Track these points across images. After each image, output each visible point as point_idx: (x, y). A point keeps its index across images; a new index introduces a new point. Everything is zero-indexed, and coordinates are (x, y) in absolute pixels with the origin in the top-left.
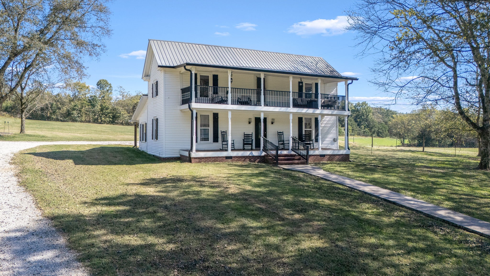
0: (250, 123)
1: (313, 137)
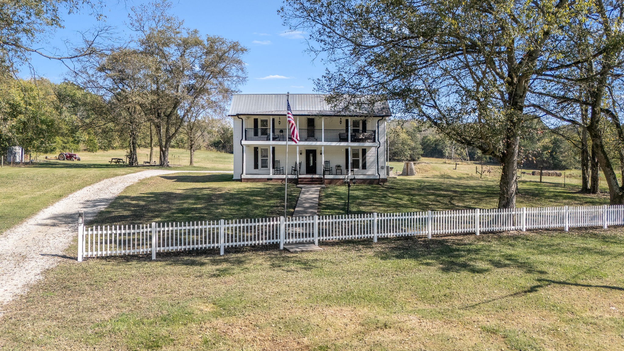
0: (301, 153)
1: (361, 165)
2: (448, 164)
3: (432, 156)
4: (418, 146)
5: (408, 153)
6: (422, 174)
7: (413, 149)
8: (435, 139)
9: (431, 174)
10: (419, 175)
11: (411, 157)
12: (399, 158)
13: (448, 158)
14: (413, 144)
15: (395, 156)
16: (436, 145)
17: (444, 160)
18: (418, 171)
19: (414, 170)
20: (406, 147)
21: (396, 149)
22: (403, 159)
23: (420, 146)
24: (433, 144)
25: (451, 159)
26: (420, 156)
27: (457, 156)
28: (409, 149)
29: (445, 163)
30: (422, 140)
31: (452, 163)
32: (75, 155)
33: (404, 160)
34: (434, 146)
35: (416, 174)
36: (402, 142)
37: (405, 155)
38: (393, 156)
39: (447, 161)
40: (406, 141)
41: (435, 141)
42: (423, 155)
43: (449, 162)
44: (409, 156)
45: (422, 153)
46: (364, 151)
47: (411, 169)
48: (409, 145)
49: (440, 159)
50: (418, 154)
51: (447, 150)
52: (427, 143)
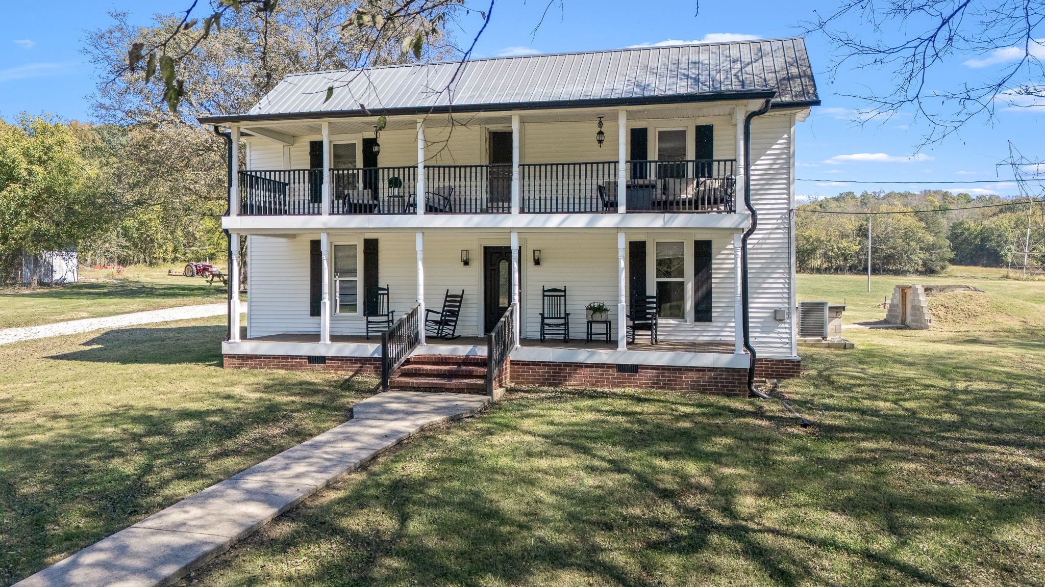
0: (466, 263)
1: (689, 305)
2: (1015, 280)
3: (974, 263)
4: (941, 242)
5: (919, 257)
6: (958, 328)
7: (929, 248)
8: (980, 228)
9: (990, 327)
10: (946, 327)
11: (925, 264)
12: (899, 267)
13: (1013, 266)
14: (931, 239)
15: (888, 263)
16: (982, 240)
17: (1003, 271)
18: (942, 314)
19: (925, 311)
20: (912, 243)
21: (891, 248)
22: (906, 268)
23: (948, 242)
24: (976, 238)
25: (1021, 268)
26: (947, 263)
27: (1034, 263)
28: (921, 249)
29: (1007, 277)
30: (951, 230)
31: (1025, 277)
32: (211, 267)
33: (908, 271)
34: (978, 241)
35: (935, 324)
36: (906, 233)
37: (910, 261)
38: (883, 263)
39: (1012, 273)
40: (912, 231)
41: (981, 232)
42: (953, 262)
43: (1018, 275)
44: (920, 262)
45: (952, 257)
46: (703, 251)
47: (917, 309)
48: (919, 240)
49: (994, 269)
50: (943, 259)
51: (1010, 250)
52: (963, 237)
